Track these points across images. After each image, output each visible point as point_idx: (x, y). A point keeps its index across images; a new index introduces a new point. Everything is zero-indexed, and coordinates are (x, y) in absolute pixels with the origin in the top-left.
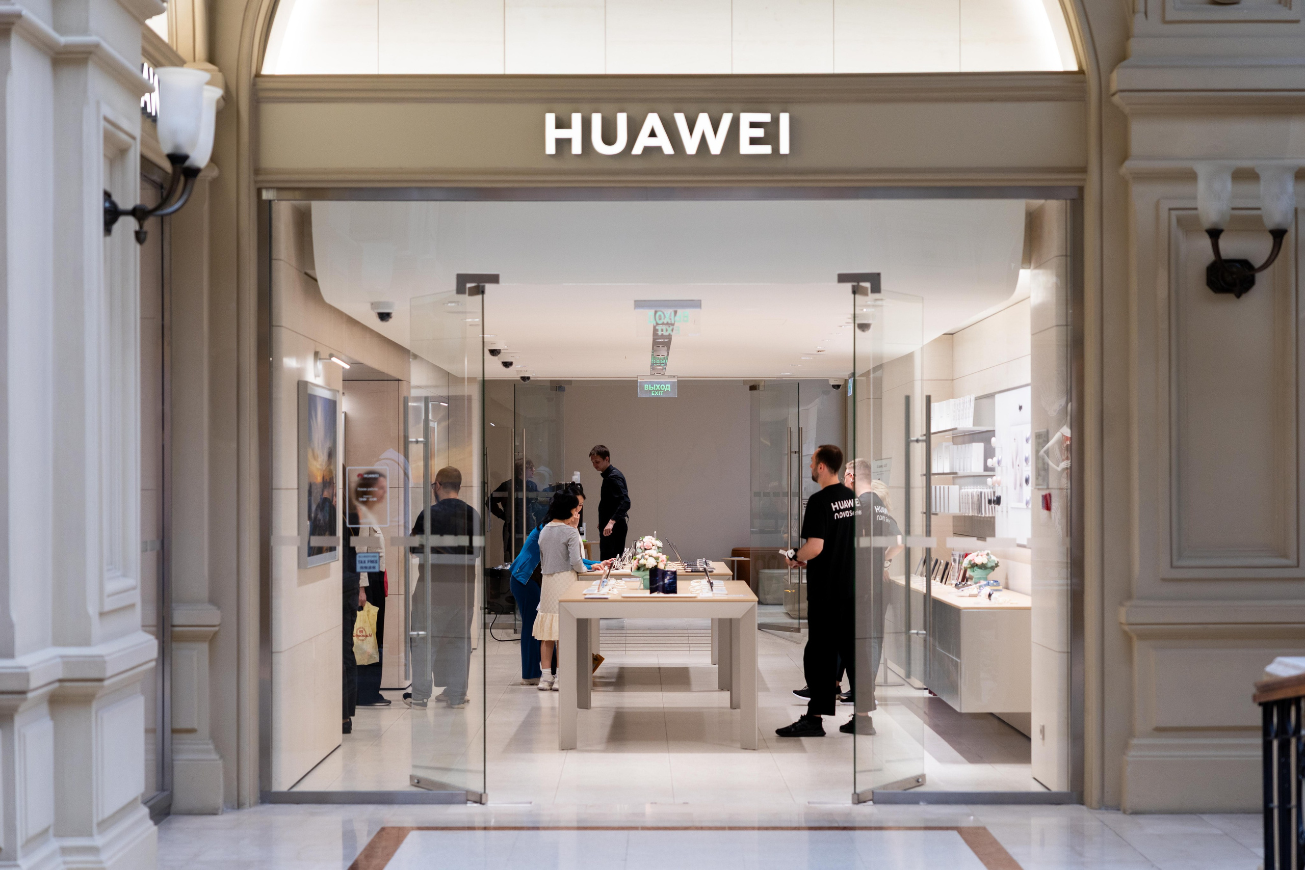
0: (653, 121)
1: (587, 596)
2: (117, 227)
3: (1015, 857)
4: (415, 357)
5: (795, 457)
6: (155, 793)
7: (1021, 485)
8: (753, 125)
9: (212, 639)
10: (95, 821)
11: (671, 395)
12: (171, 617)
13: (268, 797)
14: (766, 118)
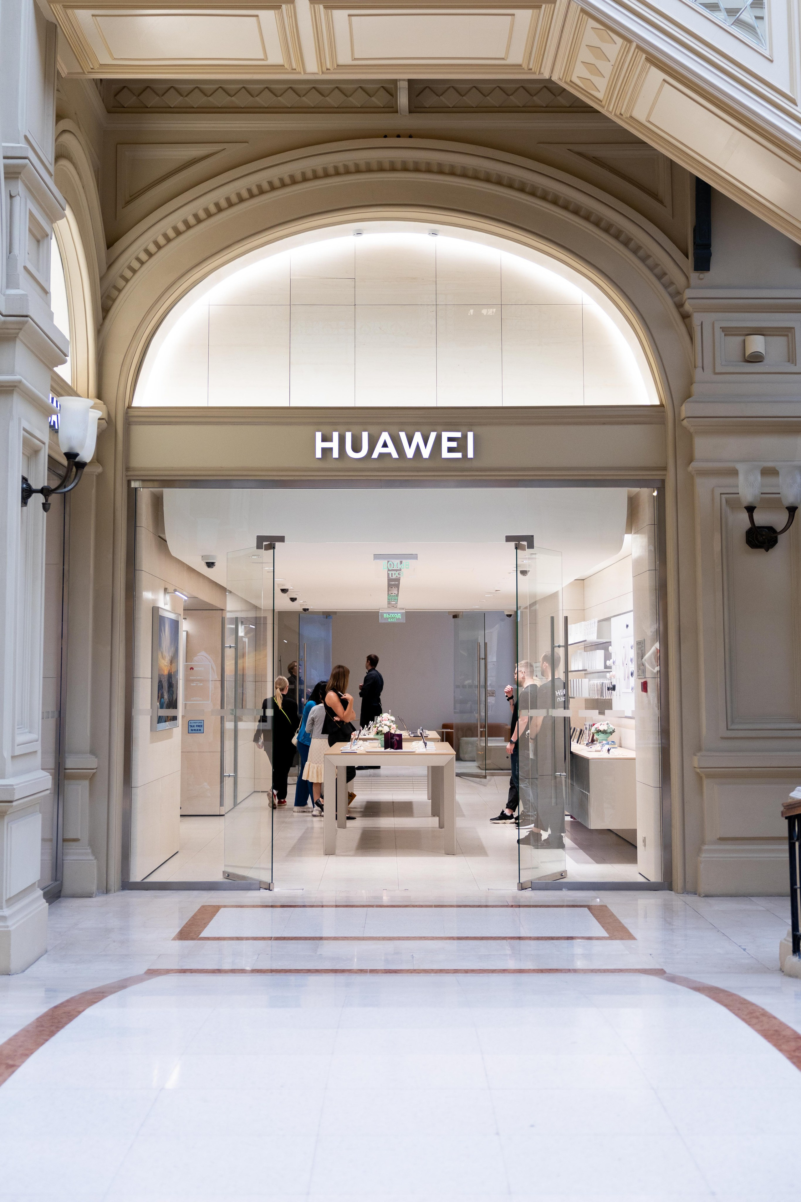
0: (385, 436)
1: (343, 751)
2: (30, 501)
3: (626, 925)
4: (230, 592)
5: (483, 662)
6: (50, 883)
7: (628, 677)
8: (450, 439)
9: (92, 778)
10: (4, 899)
11: (402, 621)
12: (64, 763)
13: (127, 885)
14: (458, 435)
